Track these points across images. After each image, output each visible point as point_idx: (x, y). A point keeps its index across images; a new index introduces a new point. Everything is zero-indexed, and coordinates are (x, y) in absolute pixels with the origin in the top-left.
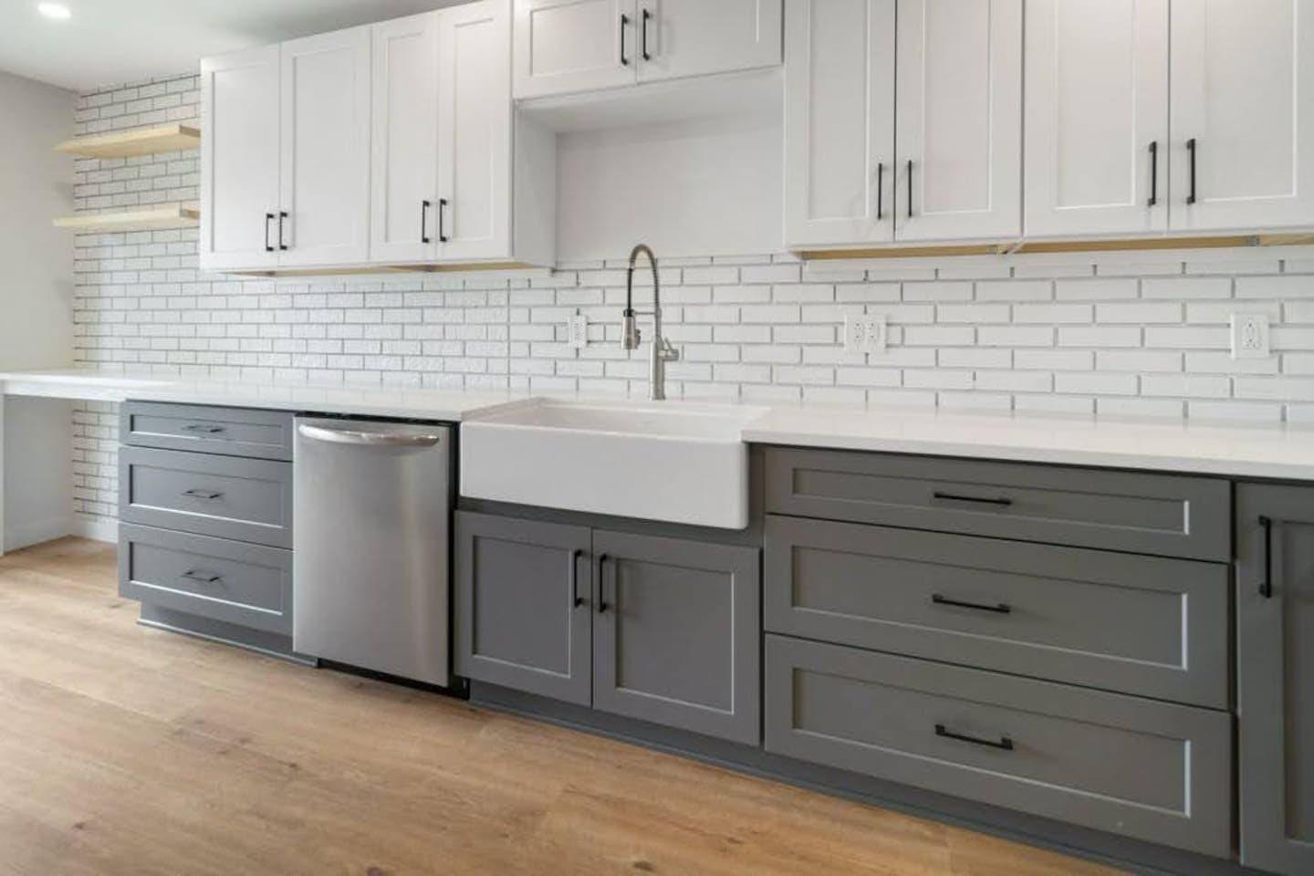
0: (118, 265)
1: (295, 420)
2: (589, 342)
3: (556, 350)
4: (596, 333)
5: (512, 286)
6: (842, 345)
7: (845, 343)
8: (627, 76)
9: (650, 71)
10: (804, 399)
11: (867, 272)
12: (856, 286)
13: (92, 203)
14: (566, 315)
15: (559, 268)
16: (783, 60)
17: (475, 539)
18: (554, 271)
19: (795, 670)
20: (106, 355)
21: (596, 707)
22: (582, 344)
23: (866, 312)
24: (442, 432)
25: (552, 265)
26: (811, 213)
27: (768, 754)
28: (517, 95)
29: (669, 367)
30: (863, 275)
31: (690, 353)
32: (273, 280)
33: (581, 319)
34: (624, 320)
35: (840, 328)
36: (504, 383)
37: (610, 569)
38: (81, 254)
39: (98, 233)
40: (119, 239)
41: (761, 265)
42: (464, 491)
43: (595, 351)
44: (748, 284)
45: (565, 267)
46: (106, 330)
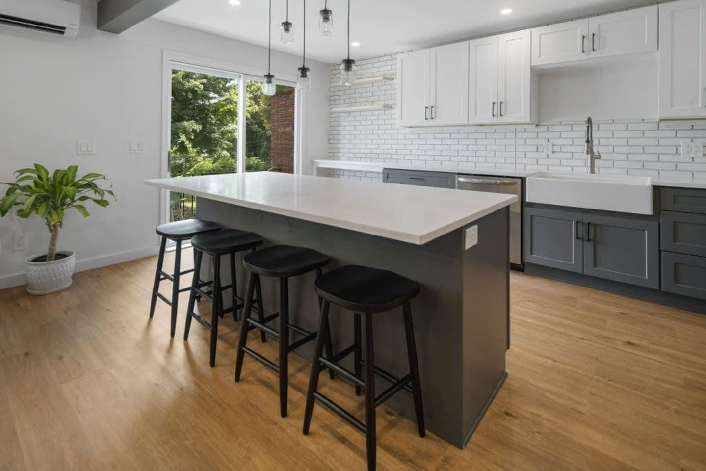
0: (347, 123)
1: (456, 176)
2: (553, 152)
3: (537, 155)
4: (557, 148)
5: (517, 131)
6: (680, 154)
7: (682, 153)
8: (584, 57)
9: (594, 55)
10: (660, 176)
11: (693, 126)
12: (687, 131)
13: (336, 102)
14: (544, 142)
15: (539, 124)
16: (658, 48)
17: (532, 216)
18: (537, 125)
19: (675, 264)
20: (341, 155)
21: (584, 274)
22: (550, 153)
23: (692, 141)
24: (519, 180)
25: (537, 123)
26: (672, 105)
27: (663, 292)
28: (532, 65)
29: (597, 162)
30: (691, 127)
31: (603, 156)
32: (412, 128)
33: (550, 144)
34: (586, 144)
35: (679, 148)
36: (514, 166)
37: (592, 227)
38: (332, 120)
39: (339, 113)
40: (347, 114)
41: (639, 123)
42: (528, 199)
43: (556, 155)
44: (631, 130)
45: (542, 124)
46: (342, 146)
